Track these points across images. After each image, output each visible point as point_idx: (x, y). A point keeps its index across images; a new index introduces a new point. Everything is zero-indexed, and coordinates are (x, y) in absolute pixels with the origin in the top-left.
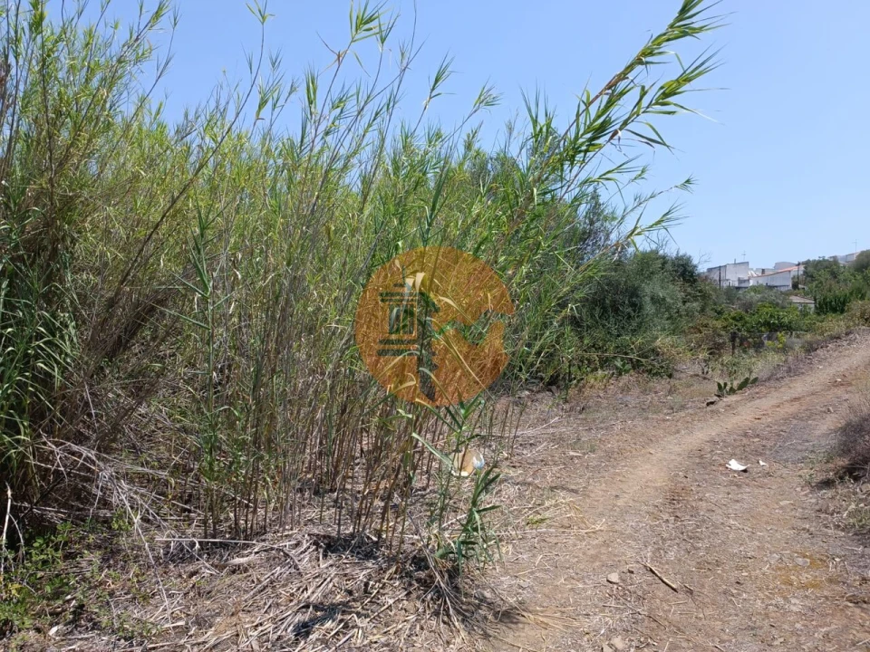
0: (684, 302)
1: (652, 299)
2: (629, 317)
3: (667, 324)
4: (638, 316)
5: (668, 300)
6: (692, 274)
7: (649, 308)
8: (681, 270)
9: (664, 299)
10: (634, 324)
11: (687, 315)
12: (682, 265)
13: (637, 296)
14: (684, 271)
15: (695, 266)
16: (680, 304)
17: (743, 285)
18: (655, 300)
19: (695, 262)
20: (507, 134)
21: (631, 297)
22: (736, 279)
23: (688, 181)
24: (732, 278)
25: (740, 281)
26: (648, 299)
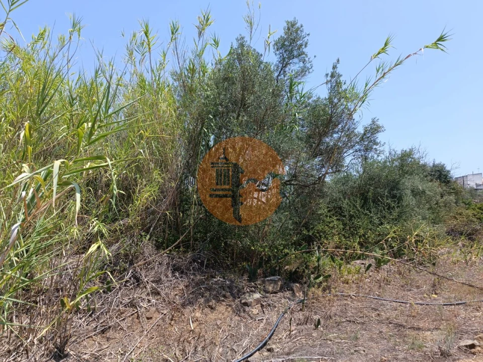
0: (442, 197)
1: (413, 191)
2: (389, 208)
3: (428, 214)
4: (398, 207)
5: (428, 192)
6: (446, 176)
7: (409, 199)
8: (437, 174)
9: (424, 192)
10: (395, 214)
11: (445, 206)
12: (438, 171)
13: (398, 189)
14: (440, 174)
15: (449, 171)
16: (438, 197)
17: (479, 188)
18: (415, 193)
19: (448, 168)
20: (249, 29)
21: (392, 189)
22: (475, 184)
23: (441, 39)
24: (471, 183)
25: (477, 185)
26: (409, 192)
